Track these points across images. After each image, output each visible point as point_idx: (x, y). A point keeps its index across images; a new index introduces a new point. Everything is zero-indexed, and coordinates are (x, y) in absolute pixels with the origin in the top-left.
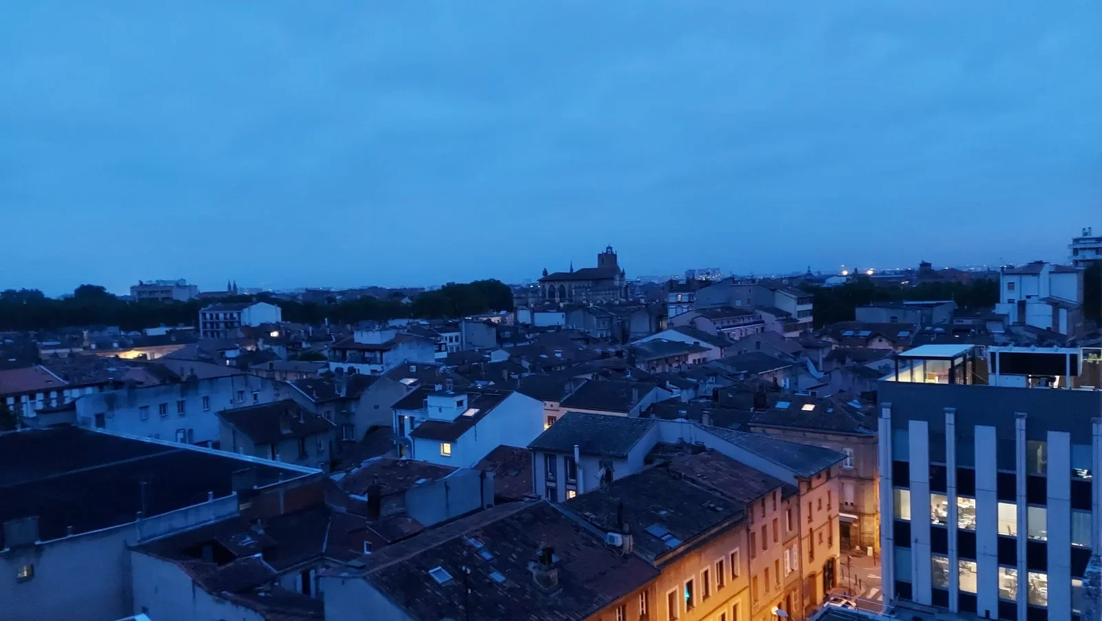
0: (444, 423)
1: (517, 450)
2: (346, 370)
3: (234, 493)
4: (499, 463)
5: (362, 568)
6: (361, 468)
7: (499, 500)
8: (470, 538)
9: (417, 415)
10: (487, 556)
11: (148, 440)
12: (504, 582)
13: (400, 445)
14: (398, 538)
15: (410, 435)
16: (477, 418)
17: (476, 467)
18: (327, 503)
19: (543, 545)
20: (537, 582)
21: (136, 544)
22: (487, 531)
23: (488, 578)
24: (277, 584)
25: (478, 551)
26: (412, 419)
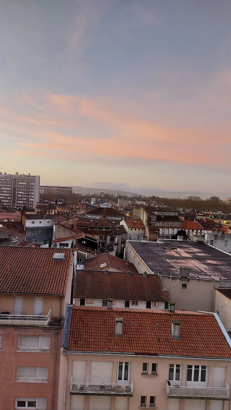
21: (218, 288)
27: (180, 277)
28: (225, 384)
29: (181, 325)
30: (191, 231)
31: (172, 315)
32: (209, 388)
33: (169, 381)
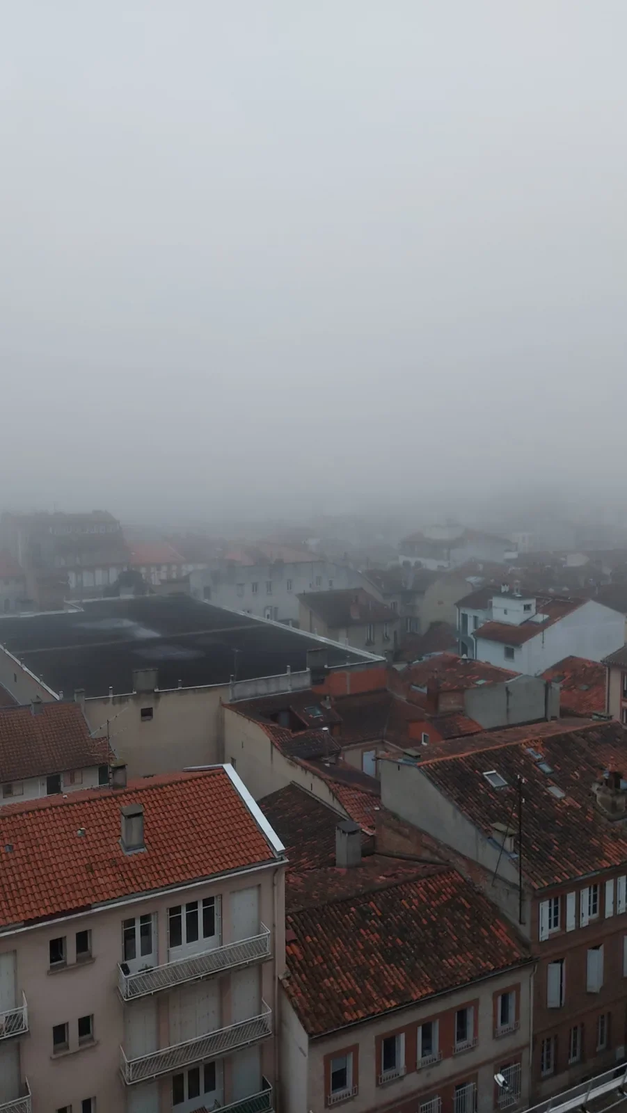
0: (509, 625)
1: (589, 663)
2: (413, 564)
3: (308, 669)
4: (568, 675)
5: (417, 757)
6: (421, 661)
7: (564, 713)
8: (529, 748)
9: (482, 615)
10: (547, 769)
11: (242, 613)
12: (564, 798)
13: (463, 643)
14: (454, 735)
15: (472, 634)
16: (546, 624)
17: (542, 675)
18: (389, 690)
19: (610, 767)
20: (600, 804)
21: (229, 703)
22: (546, 743)
23: (546, 792)
24: (341, 758)
25: (536, 763)
26: (476, 618)
27: (135, 693)
28: (259, 925)
29: (144, 814)
30: (153, 569)
31: (121, 795)
32: (225, 948)
33: (125, 962)
